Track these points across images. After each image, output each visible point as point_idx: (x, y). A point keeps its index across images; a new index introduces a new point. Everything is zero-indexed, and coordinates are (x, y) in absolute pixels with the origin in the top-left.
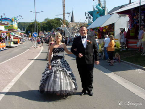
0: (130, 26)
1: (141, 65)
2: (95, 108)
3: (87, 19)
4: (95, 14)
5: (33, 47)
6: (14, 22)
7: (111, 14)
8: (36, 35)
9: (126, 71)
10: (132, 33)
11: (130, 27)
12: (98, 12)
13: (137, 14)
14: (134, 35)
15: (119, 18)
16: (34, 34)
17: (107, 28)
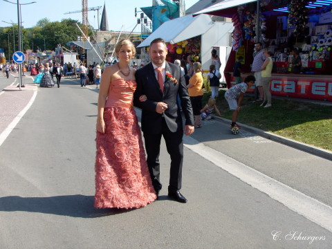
0: (235, 42)
1: (260, 128)
2: (171, 214)
3: (140, 25)
4: (157, 13)
7: (194, 16)
8: (20, 58)
9: (229, 140)
11: (235, 45)
12: (163, 10)
13: (250, 17)
14: (244, 63)
15: (211, 25)
16: (17, 55)
17: (183, 46)
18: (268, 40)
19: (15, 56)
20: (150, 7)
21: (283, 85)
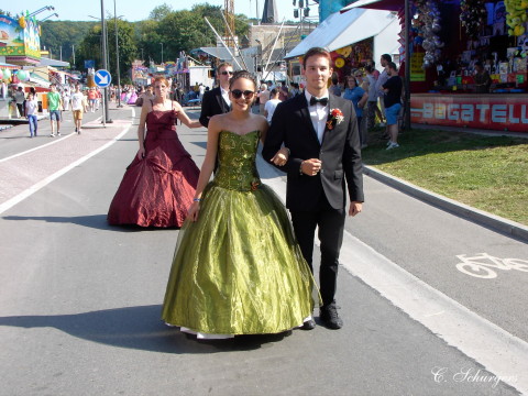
0: (403, 48)
5: (97, 123)
6: (25, 30)
7: (342, 12)
8: (104, 80)
10: (418, 72)
11: (403, 53)
14: (423, 80)
15: (390, 20)
16: (99, 76)
17: (346, 56)
18: (443, 44)
19: (96, 77)
21: (460, 110)
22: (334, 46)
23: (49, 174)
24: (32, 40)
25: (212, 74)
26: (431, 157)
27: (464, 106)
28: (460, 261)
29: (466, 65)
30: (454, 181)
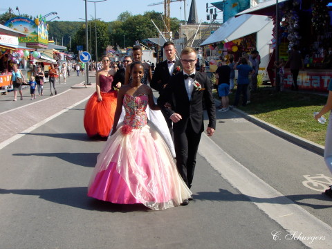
4: (228, 7)
5: (81, 85)
6: (39, 27)
7: (236, 16)
8: (86, 58)
10: (284, 55)
12: (234, 4)
15: (267, 22)
16: (83, 55)
17: (239, 44)
18: (301, 37)
20: (221, 3)
21: (311, 80)
22: (231, 38)
23: (47, 117)
24: (43, 33)
25: (155, 55)
26: (290, 110)
27: (313, 77)
28: (305, 179)
29: (316, 51)
30: (305, 126)
